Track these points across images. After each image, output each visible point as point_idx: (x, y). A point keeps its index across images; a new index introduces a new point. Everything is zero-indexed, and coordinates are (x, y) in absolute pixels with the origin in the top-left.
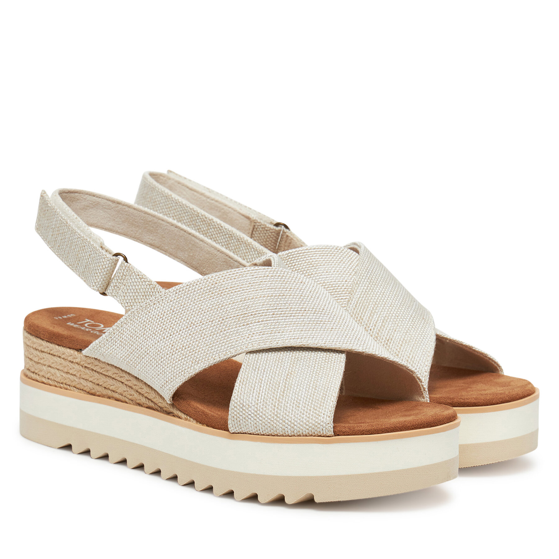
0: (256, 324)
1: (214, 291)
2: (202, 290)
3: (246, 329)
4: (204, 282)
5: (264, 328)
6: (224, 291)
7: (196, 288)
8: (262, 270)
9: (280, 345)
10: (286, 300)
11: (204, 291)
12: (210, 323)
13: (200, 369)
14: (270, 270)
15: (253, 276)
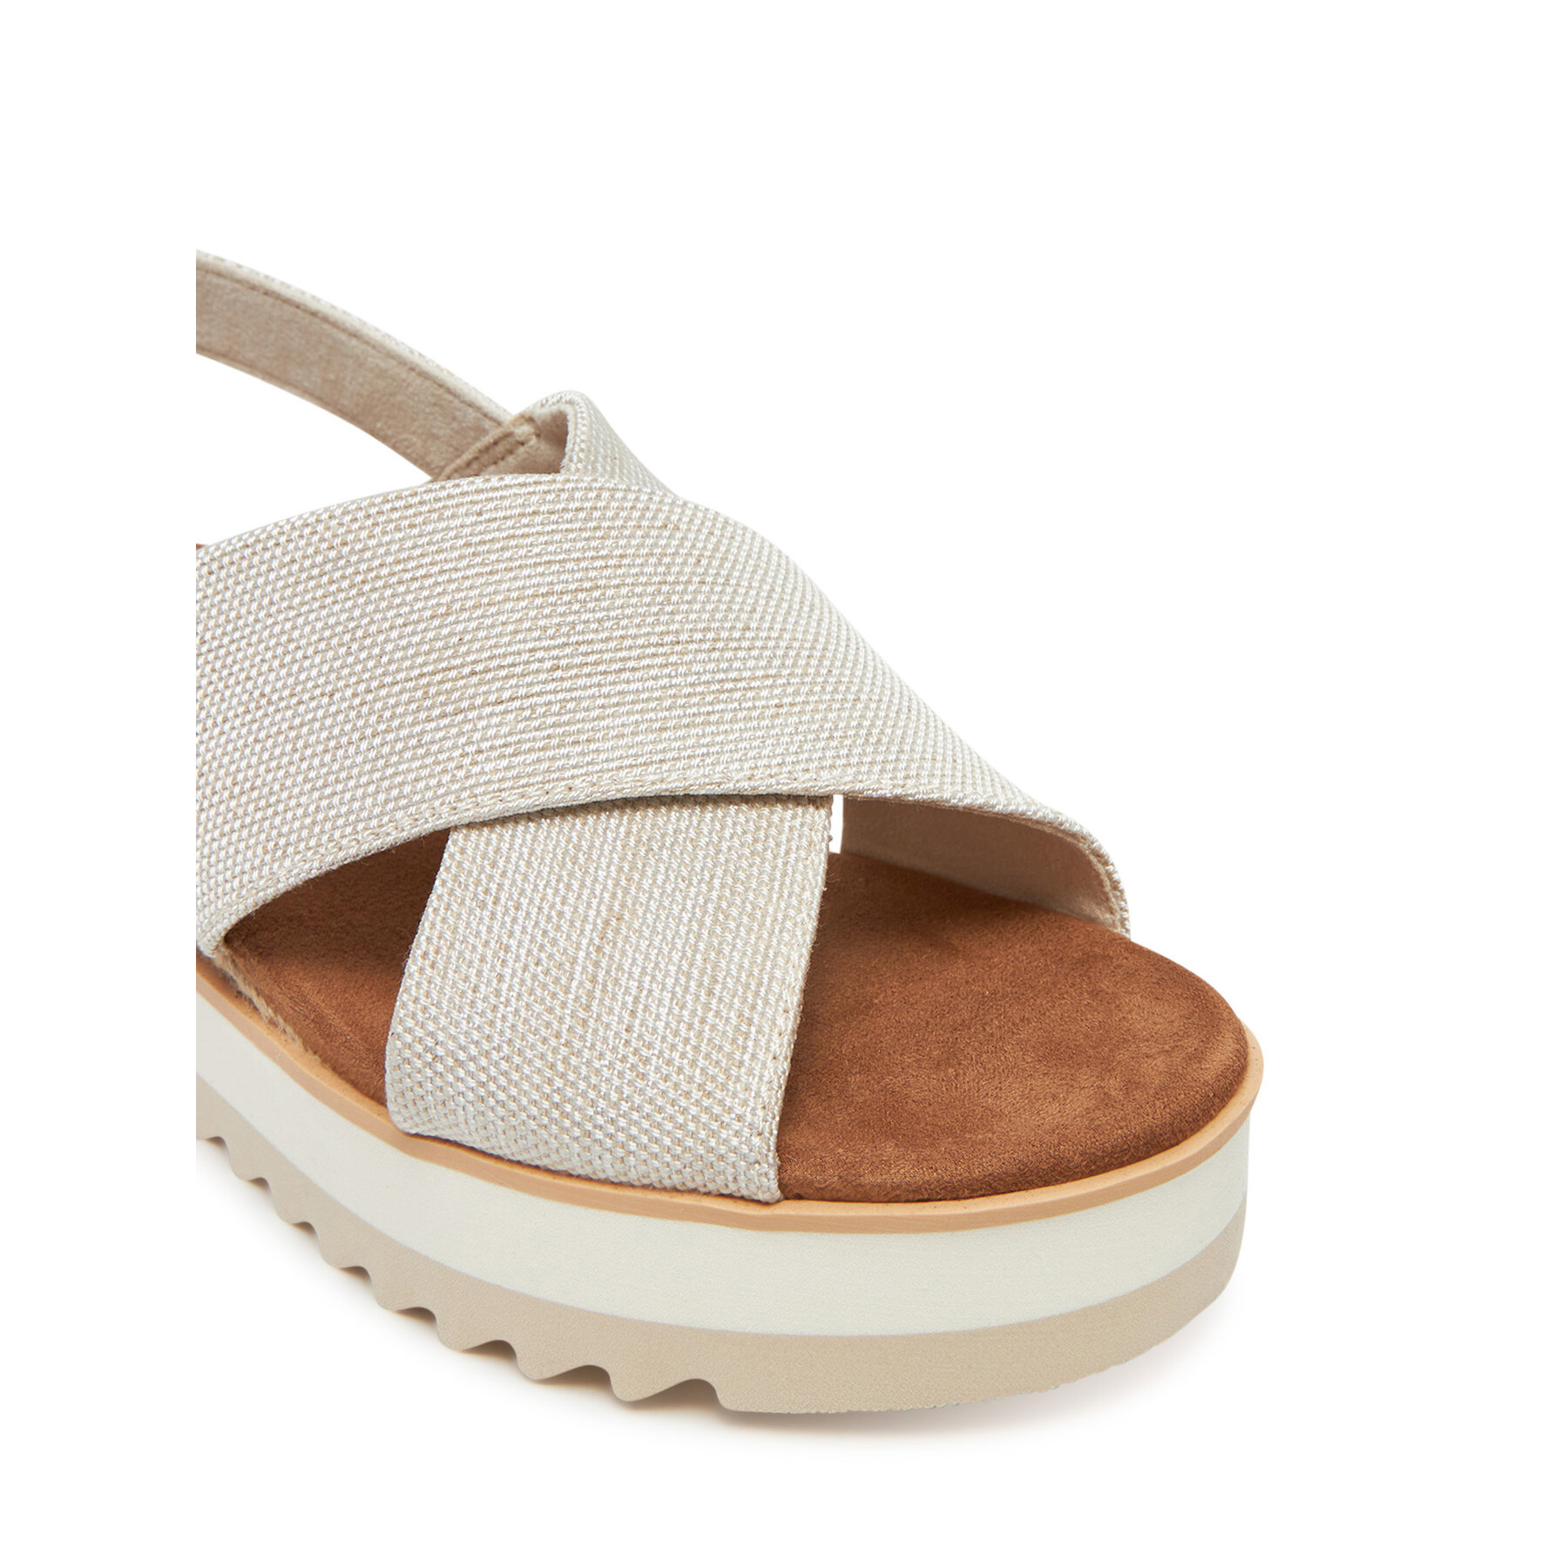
0: (488, 710)
1: (337, 574)
2: (295, 567)
3: (454, 731)
4: (301, 536)
5: (521, 726)
6: (373, 574)
7: (273, 557)
8: (515, 490)
9: (581, 796)
10: (604, 604)
11: (301, 570)
12: (326, 700)
13: (292, 880)
14: (544, 487)
15: (480, 514)
